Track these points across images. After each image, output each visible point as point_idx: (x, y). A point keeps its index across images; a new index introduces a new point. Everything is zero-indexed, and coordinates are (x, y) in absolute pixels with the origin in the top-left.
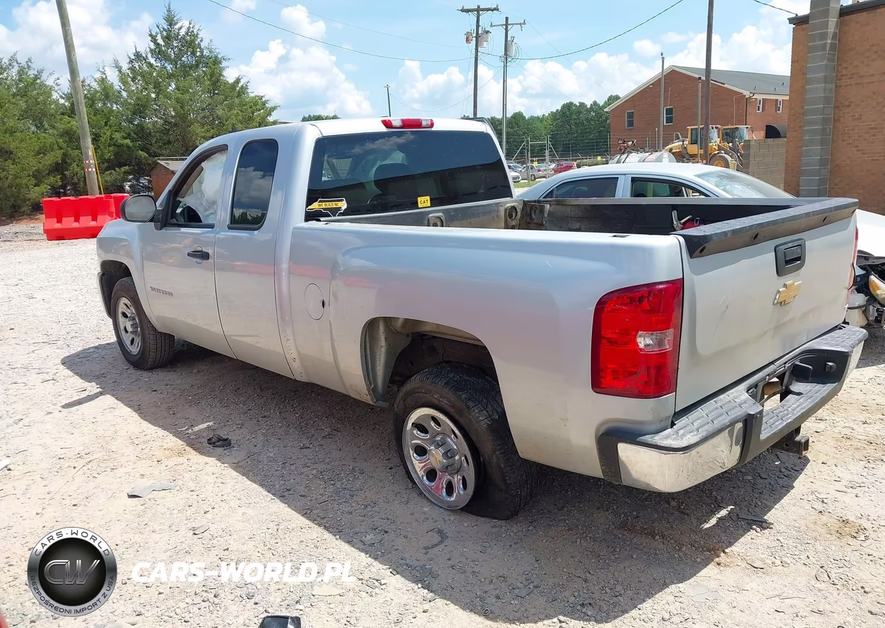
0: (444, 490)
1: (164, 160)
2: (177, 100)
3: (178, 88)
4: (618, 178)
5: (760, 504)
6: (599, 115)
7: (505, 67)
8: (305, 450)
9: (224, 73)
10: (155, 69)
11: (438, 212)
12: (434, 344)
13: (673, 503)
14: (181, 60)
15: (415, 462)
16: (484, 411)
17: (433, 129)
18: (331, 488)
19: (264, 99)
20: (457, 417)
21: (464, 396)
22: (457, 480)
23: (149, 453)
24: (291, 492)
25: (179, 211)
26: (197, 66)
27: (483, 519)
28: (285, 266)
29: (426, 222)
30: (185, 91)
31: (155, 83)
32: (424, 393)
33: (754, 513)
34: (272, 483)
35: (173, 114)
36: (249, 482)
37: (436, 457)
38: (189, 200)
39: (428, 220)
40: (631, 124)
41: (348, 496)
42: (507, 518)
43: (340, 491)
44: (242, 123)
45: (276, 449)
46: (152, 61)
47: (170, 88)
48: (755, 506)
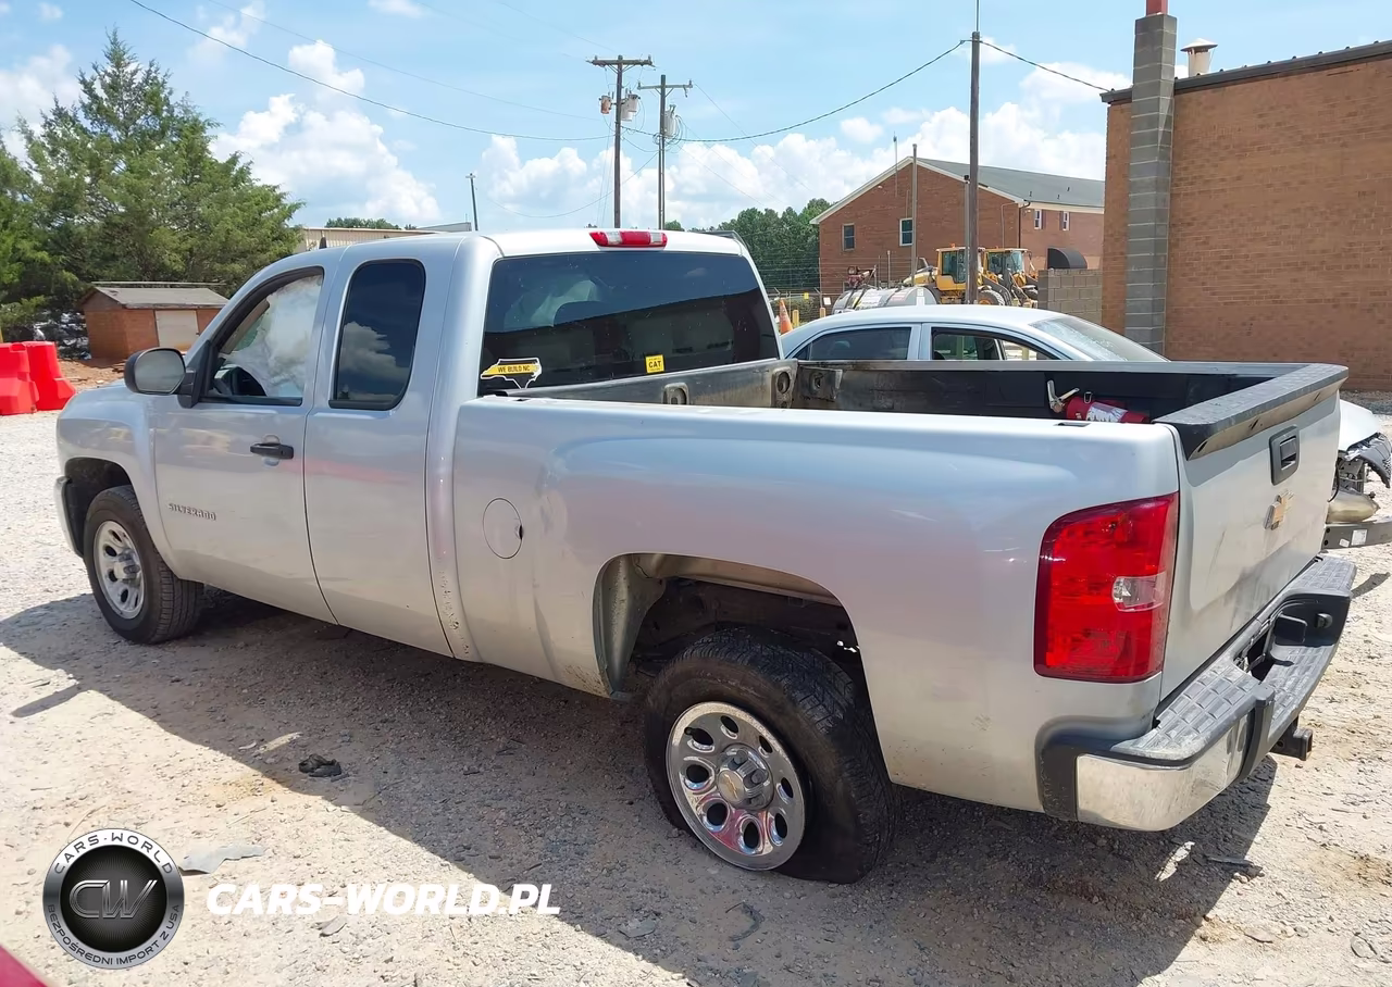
0: (742, 837)
1: (104, 286)
2: (131, 189)
3: (130, 169)
4: (910, 328)
5: (1230, 836)
6: (796, 231)
7: (662, 152)
8: (472, 777)
9: (211, 147)
10: (91, 138)
11: (678, 379)
12: (700, 595)
13: (1102, 842)
14: (134, 123)
15: (688, 794)
16: (821, 707)
17: (667, 248)
18: (539, 844)
19: (278, 192)
20: (773, 717)
21: (784, 682)
22: (766, 821)
23: (198, 792)
24: (472, 851)
25: (220, 375)
26: (163, 133)
27: (812, 884)
28: (444, 470)
29: (662, 396)
30: (143, 174)
31: (91, 160)
32: (710, 678)
33: (1227, 853)
34: (434, 837)
35: (122, 210)
36: (393, 838)
37: (730, 784)
38: (239, 358)
39: (665, 393)
40: (850, 243)
41: (573, 855)
42: (851, 880)
43: (557, 848)
44: (242, 229)
45: (423, 776)
46: (86, 123)
47: (117, 169)
48: (1225, 840)
